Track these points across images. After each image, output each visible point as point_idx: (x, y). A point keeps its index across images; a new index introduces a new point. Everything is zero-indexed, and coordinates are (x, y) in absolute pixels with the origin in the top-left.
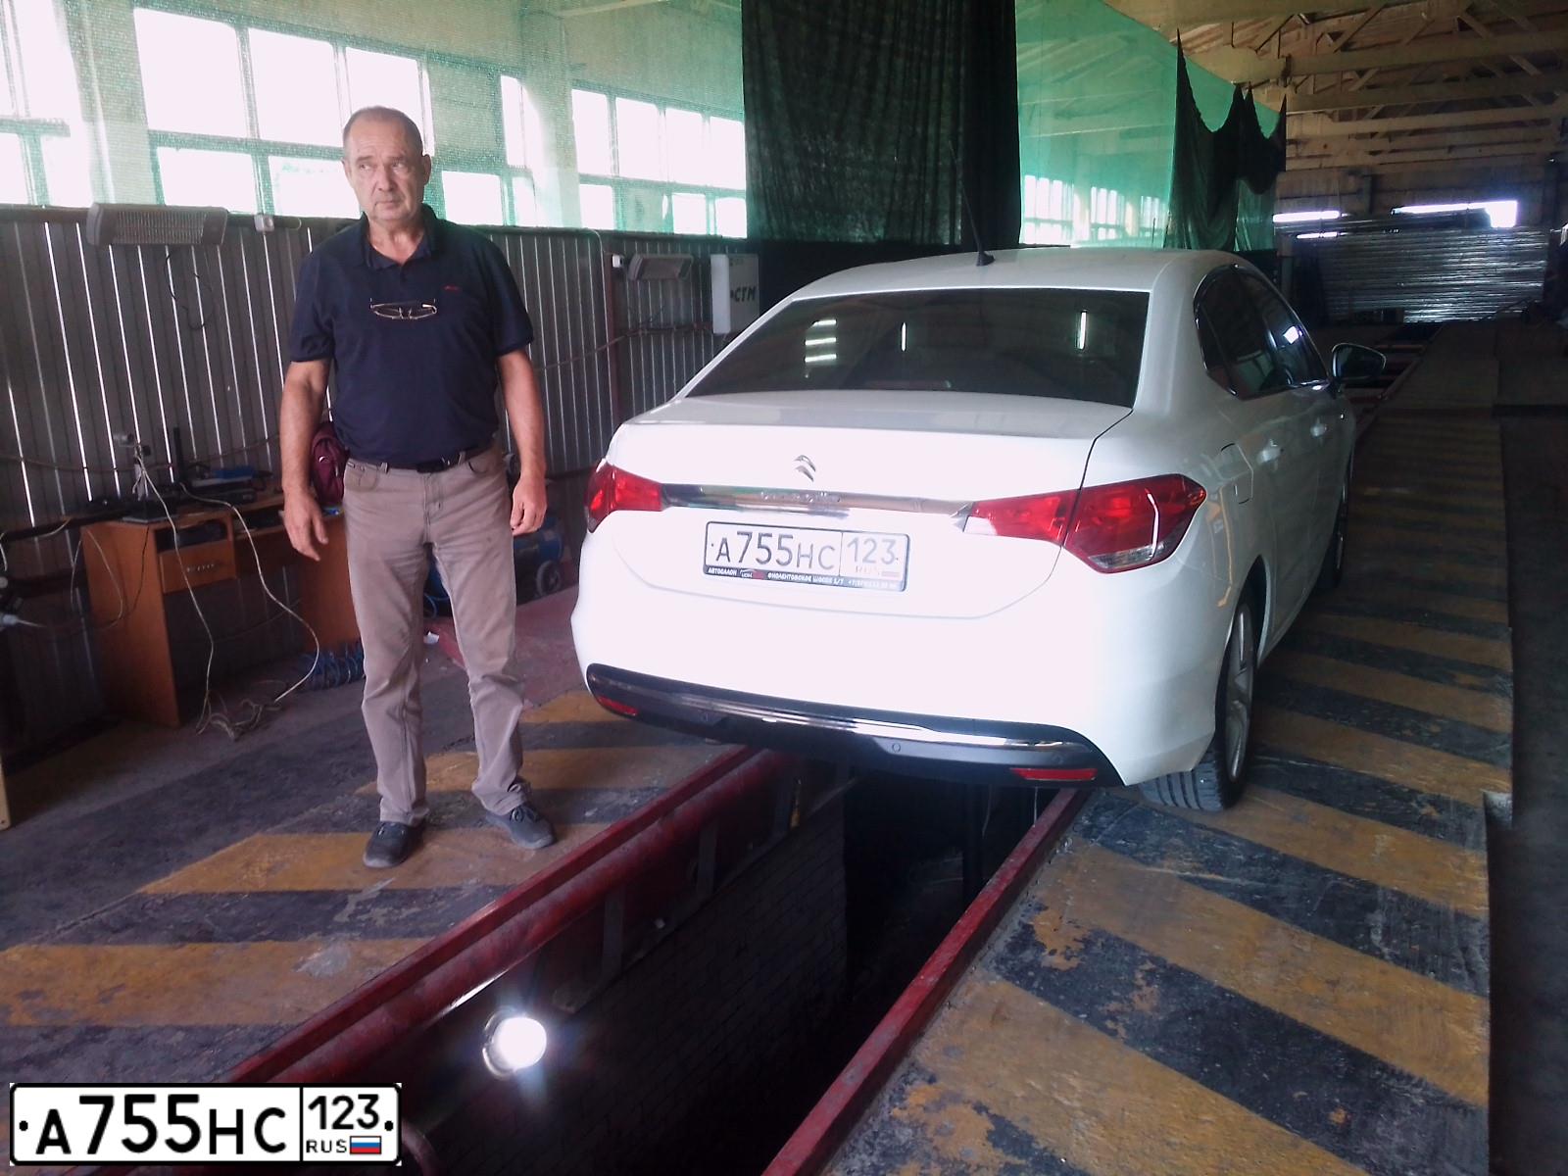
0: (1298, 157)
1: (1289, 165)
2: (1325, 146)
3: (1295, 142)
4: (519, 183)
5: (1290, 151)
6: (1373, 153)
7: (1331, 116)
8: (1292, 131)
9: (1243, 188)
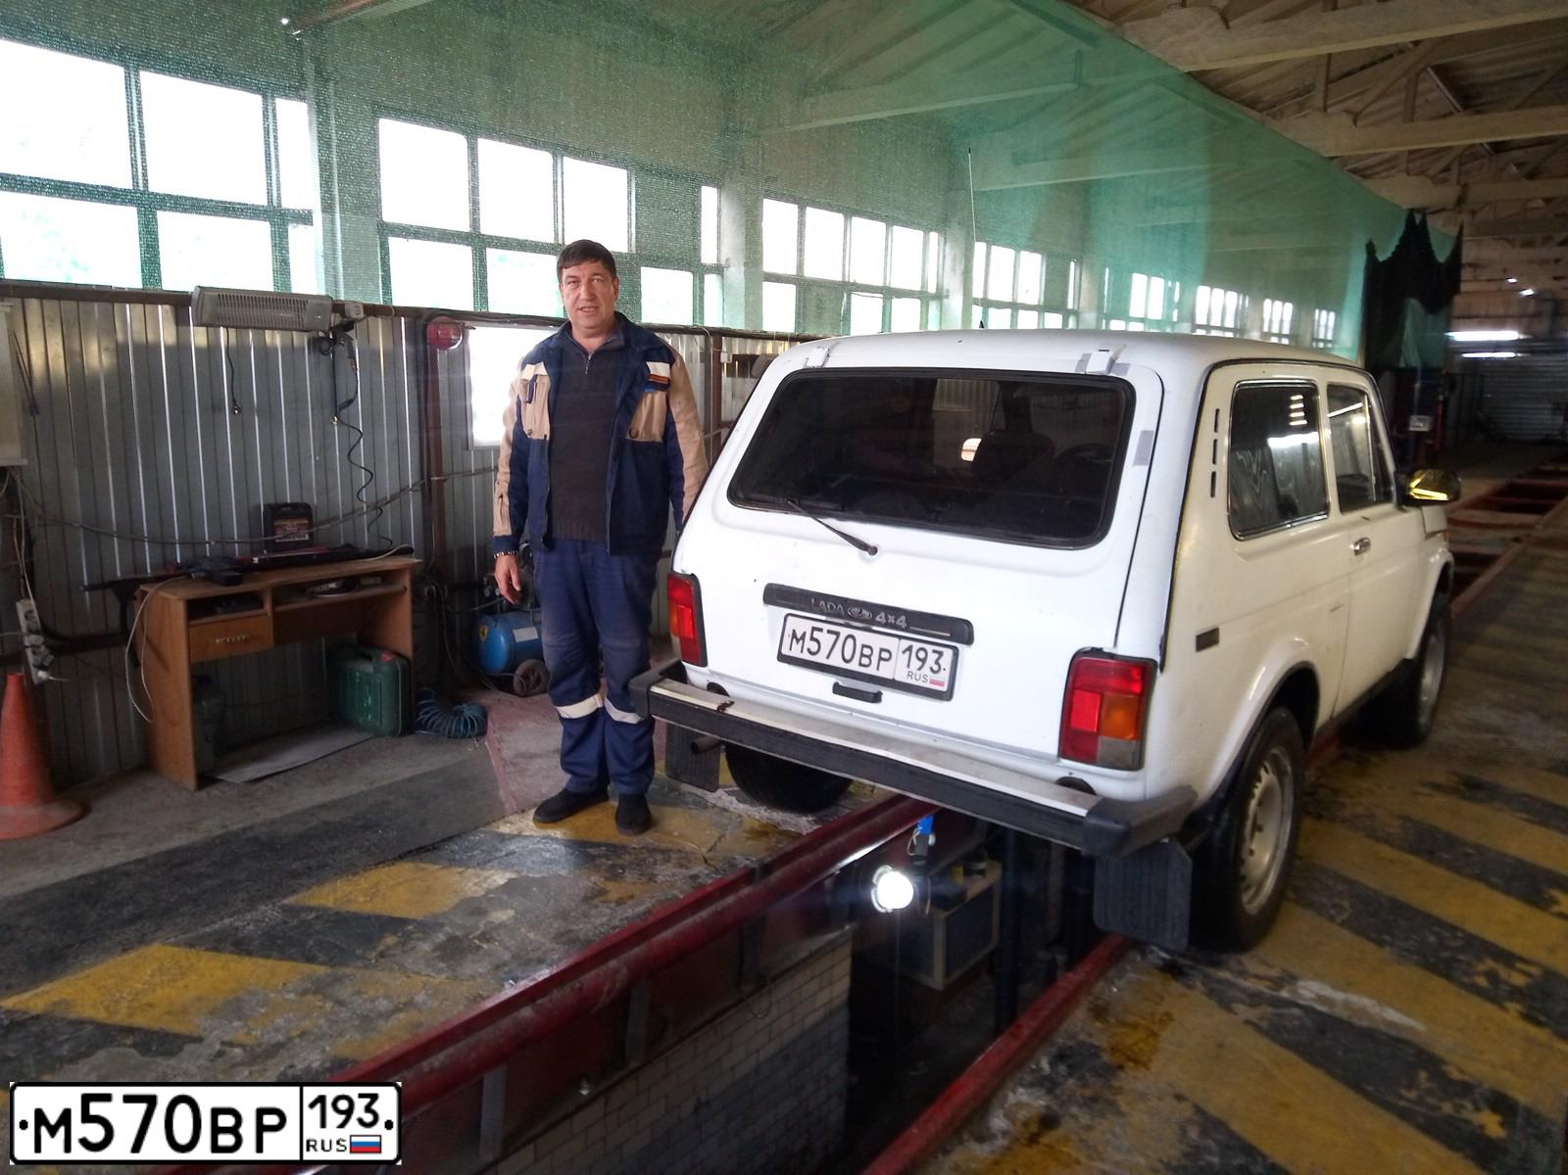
0: (1475, 280)
2: (1505, 270)
3: (1472, 266)
4: (711, 280)
5: (1466, 274)
7: (1512, 242)
8: (1469, 254)
9: (1414, 305)
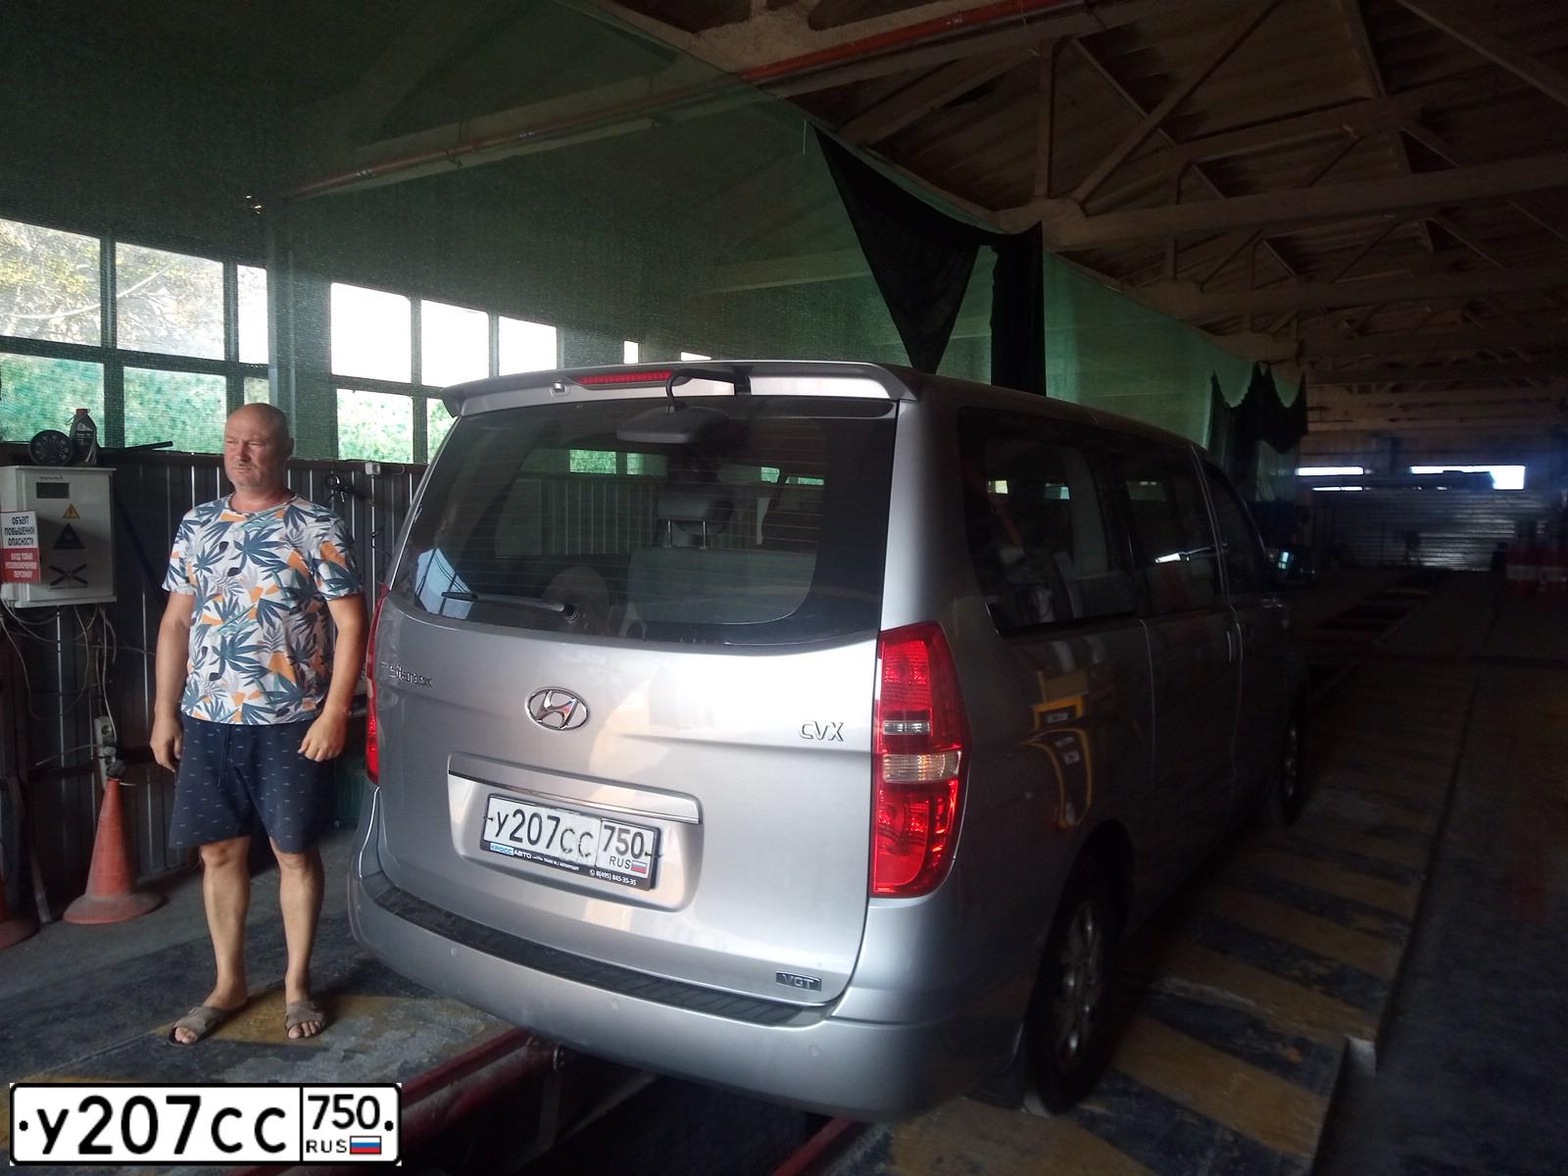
0: (1322, 421)
1: (1311, 427)
2: (1346, 413)
3: (1312, 409)
5: (1311, 416)
6: (1392, 420)
7: (1350, 390)
8: (1313, 399)
9: (1264, 446)
